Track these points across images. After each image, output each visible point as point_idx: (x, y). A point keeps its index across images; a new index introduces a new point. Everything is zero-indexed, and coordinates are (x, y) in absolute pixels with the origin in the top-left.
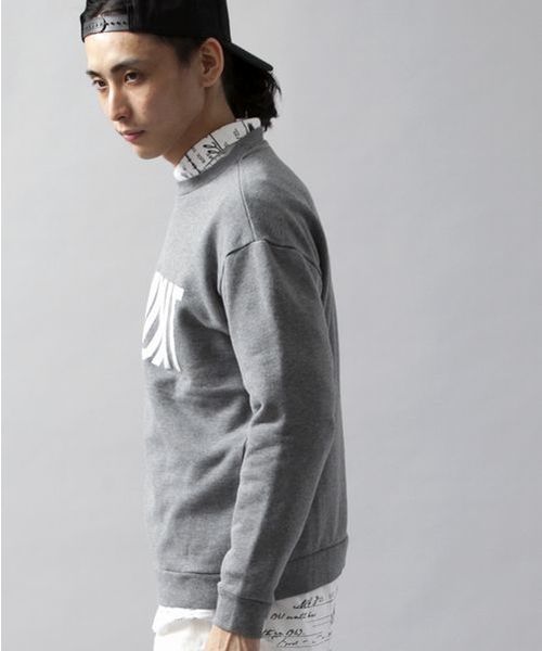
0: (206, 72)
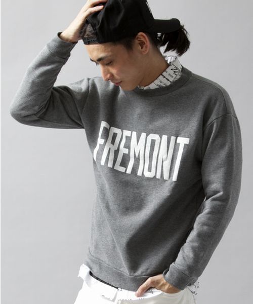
0: (142, 48)
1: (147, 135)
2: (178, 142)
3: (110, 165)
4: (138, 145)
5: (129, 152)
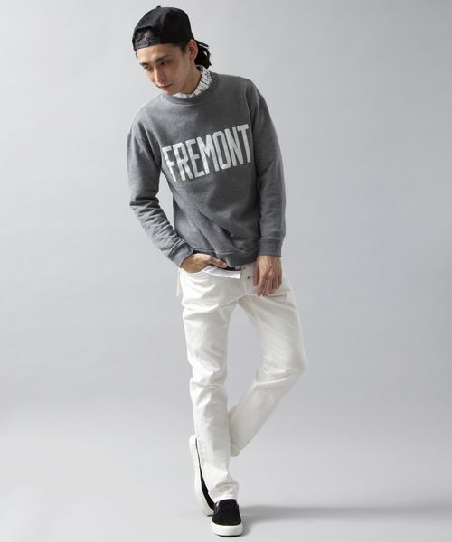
0: (191, 54)
1: (212, 135)
2: (239, 130)
3: (191, 176)
4: (207, 147)
5: (200, 155)
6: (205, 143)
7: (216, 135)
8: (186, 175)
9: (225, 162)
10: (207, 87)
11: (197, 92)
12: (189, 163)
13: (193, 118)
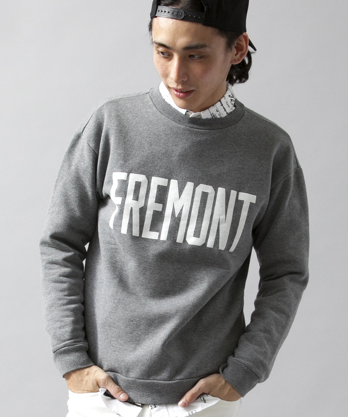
0: (236, 54)
1: (195, 186)
2: (240, 198)
3: (136, 232)
4: (181, 199)
5: (164, 208)
6: (181, 192)
7: (202, 188)
8: (130, 225)
9: (197, 234)
10: (224, 114)
11: (205, 115)
12: (143, 211)
13: (179, 147)
